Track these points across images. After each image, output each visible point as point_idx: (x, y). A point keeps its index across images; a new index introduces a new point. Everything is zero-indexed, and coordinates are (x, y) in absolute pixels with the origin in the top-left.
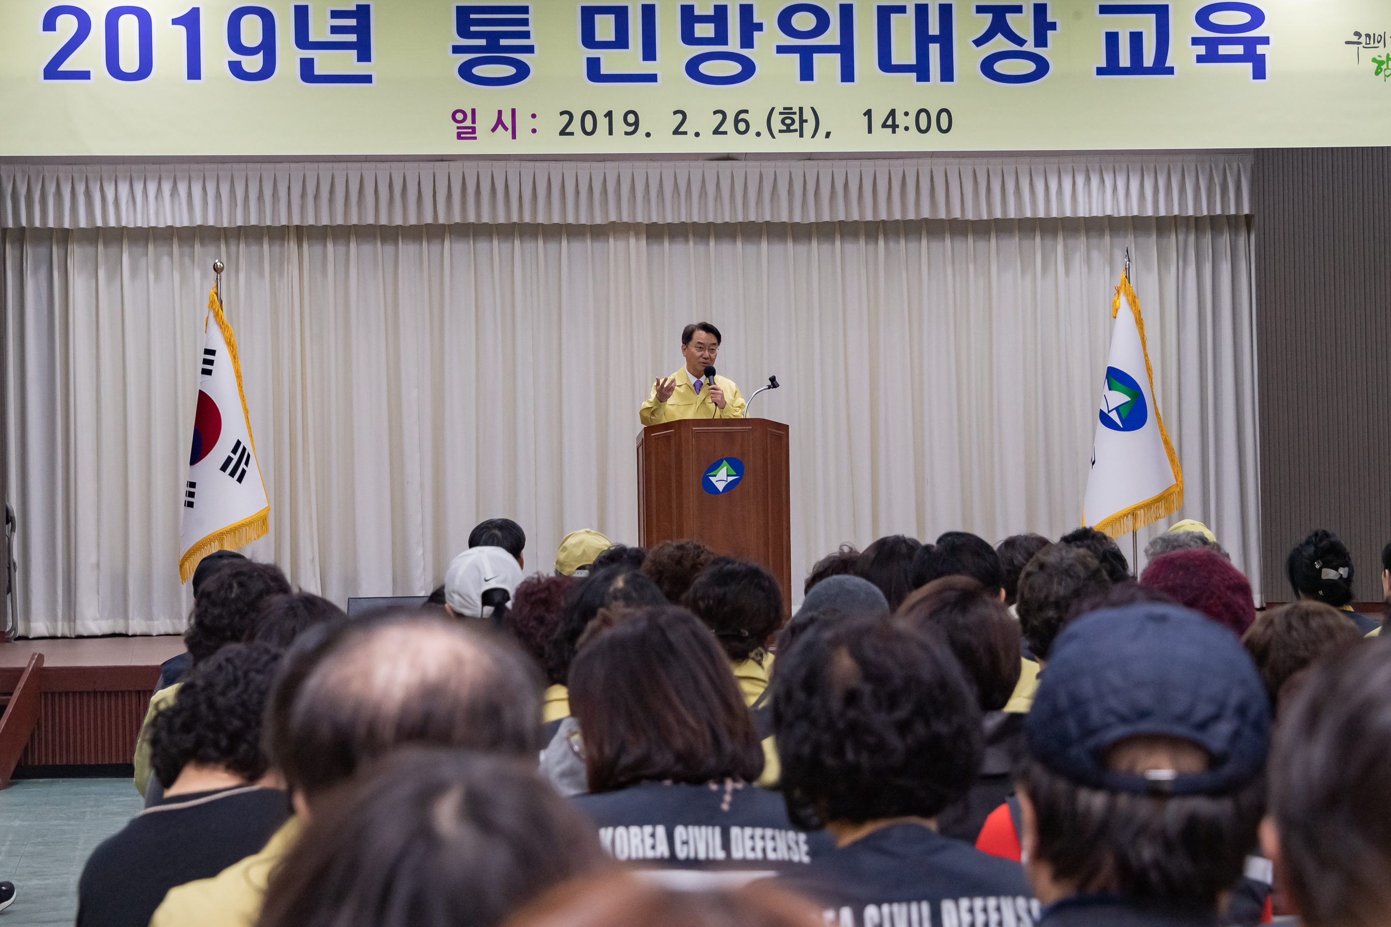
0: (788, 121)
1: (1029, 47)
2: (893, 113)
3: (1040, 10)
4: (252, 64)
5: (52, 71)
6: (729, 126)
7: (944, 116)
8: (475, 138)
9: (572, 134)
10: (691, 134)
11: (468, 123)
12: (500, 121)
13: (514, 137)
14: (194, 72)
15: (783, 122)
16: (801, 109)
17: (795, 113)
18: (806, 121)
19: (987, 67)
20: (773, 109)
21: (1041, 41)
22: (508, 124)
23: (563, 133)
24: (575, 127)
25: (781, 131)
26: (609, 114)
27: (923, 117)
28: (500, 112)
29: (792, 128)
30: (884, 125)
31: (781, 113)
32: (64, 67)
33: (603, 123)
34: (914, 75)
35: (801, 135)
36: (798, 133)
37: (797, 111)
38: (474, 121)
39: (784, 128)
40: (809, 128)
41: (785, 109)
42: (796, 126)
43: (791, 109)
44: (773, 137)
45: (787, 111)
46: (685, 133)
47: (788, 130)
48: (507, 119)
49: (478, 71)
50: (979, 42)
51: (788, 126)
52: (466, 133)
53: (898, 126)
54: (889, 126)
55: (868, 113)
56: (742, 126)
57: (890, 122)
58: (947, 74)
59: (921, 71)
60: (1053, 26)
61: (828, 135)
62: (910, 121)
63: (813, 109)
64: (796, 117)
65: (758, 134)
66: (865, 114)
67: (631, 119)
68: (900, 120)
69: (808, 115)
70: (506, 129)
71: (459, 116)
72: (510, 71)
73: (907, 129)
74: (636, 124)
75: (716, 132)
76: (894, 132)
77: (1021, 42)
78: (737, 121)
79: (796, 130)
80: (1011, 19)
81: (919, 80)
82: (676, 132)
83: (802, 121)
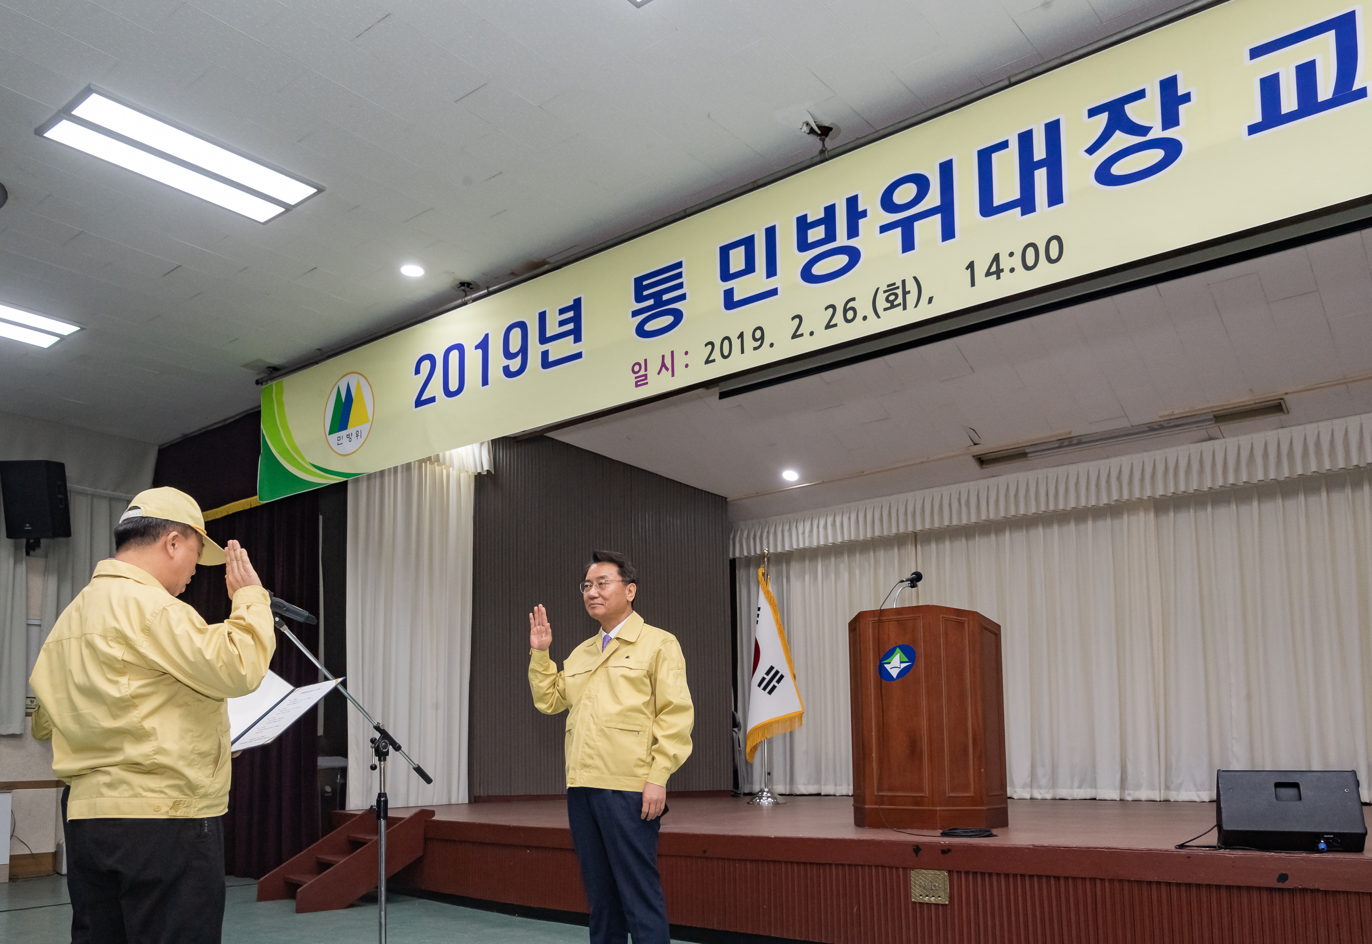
0: (892, 298)
1: (1157, 132)
2: (996, 258)
3: (1169, 86)
4: (515, 365)
5: (419, 403)
6: (839, 318)
7: (1054, 244)
8: (647, 383)
9: (714, 361)
10: (807, 334)
11: (642, 372)
12: (663, 365)
13: (673, 375)
14: (485, 382)
15: (887, 300)
16: (904, 282)
17: (898, 288)
18: (909, 292)
19: (1104, 176)
20: (878, 289)
21: (1170, 119)
22: (669, 366)
23: (708, 362)
24: (716, 355)
25: (885, 309)
26: (741, 336)
27: (1030, 253)
28: (663, 357)
29: (895, 303)
30: (988, 274)
31: (885, 292)
32: (424, 398)
33: (736, 343)
34: (1018, 210)
35: (905, 308)
36: (901, 307)
37: (899, 284)
38: (646, 370)
39: (889, 305)
40: (911, 299)
41: (888, 286)
42: (900, 300)
43: (894, 284)
44: (879, 317)
45: (892, 287)
46: (802, 335)
47: (893, 306)
48: (668, 363)
49: (649, 327)
50: (1091, 151)
51: (892, 302)
52: (641, 381)
53: (1002, 270)
54: (993, 273)
55: (971, 266)
56: (850, 315)
57: (994, 269)
58: (1055, 197)
59: (1026, 204)
60: (1187, 98)
61: (930, 300)
62: (1017, 261)
63: (915, 278)
64: (899, 292)
65: (865, 318)
66: (967, 268)
67: (758, 334)
68: (1005, 263)
69: (911, 286)
70: (667, 369)
71: (637, 368)
72: (669, 319)
73: (1012, 270)
74: (762, 338)
75: (828, 326)
76: (998, 278)
77: (1144, 130)
78: (845, 311)
79: (899, 305)
80: (1132, 111)
81: (1023, 213)
82: (795, 336)
83: (905, 293)
